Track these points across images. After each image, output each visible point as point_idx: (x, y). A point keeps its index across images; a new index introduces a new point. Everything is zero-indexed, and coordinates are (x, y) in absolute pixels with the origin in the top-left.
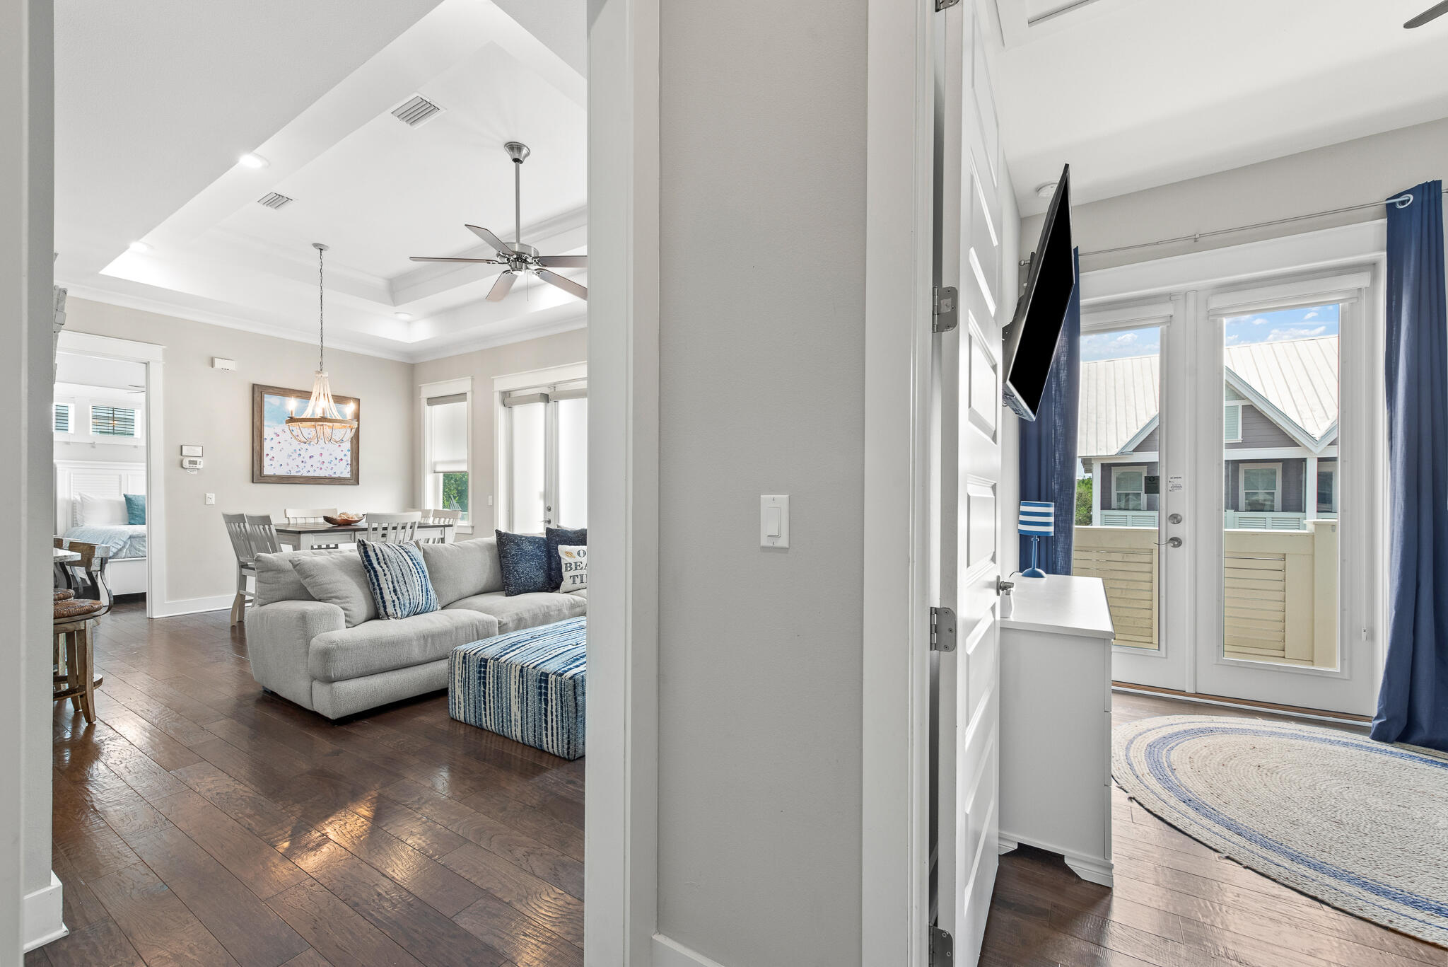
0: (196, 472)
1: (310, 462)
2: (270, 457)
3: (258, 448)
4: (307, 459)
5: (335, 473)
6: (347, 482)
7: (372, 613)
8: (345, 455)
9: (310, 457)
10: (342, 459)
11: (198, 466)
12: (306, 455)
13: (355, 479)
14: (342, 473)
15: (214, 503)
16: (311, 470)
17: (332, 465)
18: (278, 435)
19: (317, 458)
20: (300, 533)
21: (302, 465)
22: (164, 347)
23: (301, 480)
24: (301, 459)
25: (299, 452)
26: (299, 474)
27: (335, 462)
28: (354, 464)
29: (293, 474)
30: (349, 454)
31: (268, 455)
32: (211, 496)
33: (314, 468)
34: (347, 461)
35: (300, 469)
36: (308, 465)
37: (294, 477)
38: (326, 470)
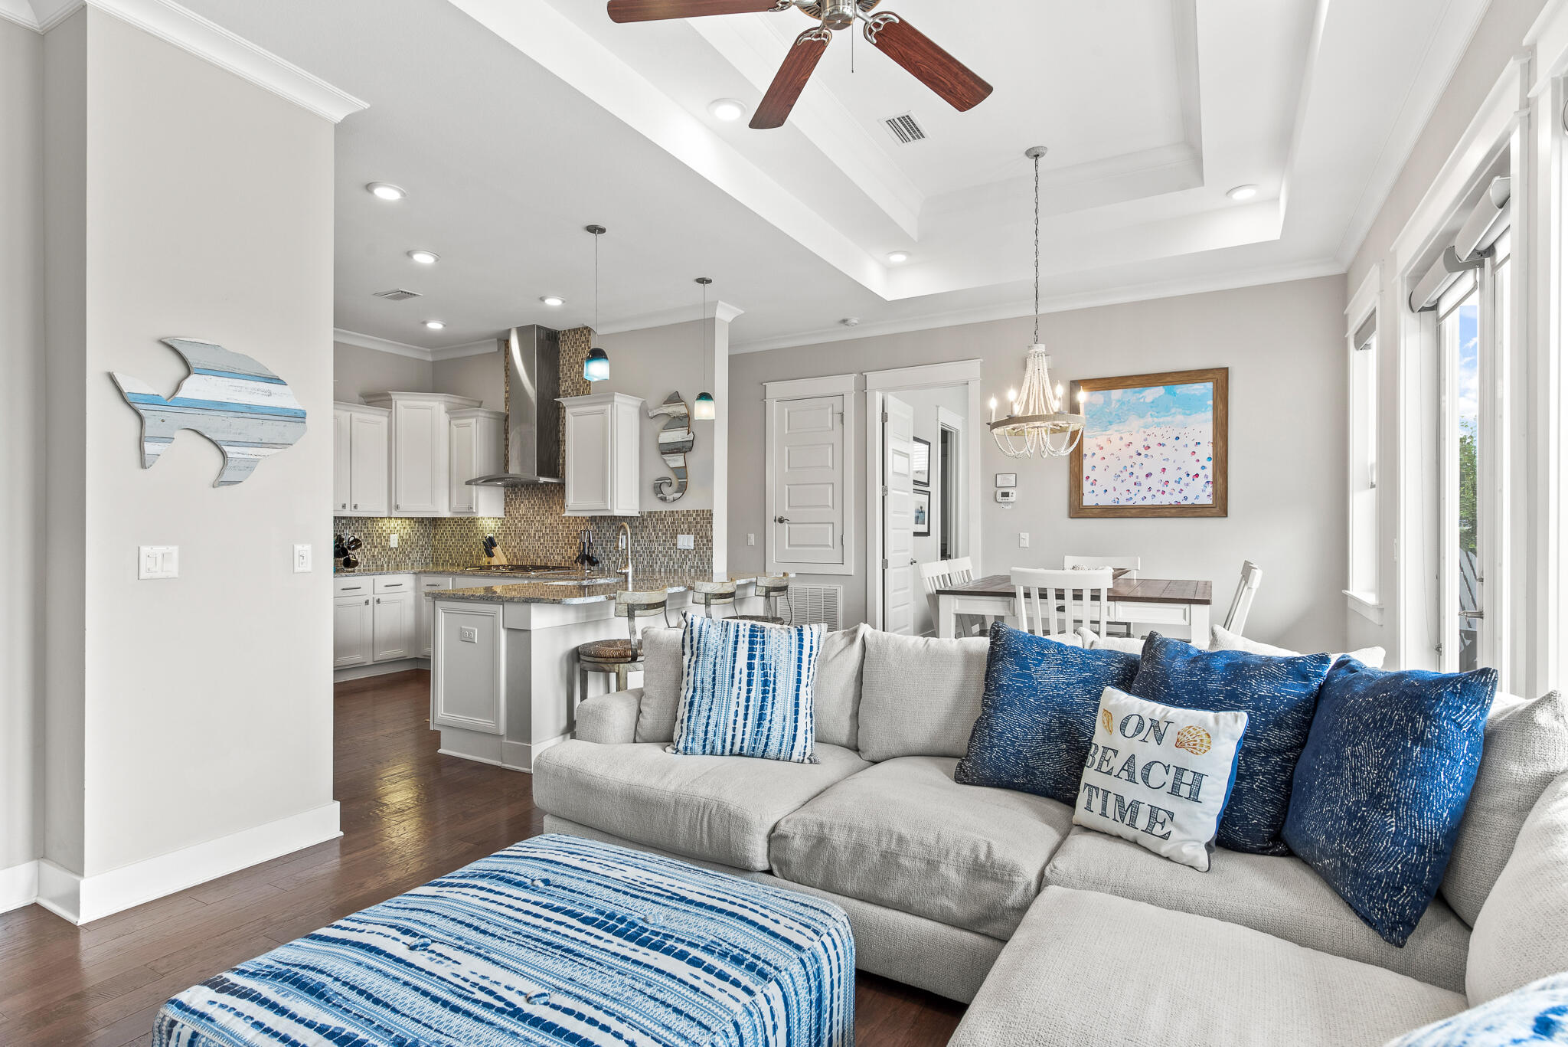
0: (1010, 507)
1: (1146, 483)
2: (1091, 480)
3: (1077, 470)
4: (1142, 479)
5: (1186, 498)
6: (1209, 512)
7: (663, 732)
8: (1203, 467)
9: (1147, 476)
10: (1197, 475)
11: (1010, 499)
12: (1141, 473)
13: (1220, 507)
14: (1197, 498)
15: (1028, 546)
16: (1149, 495)
18: (1102, 448)
19: (1157, 475)
21: (1133, 489)
22: (982, 360)
23: (1133, 511)
24: (1134, 479)
25: (1130, 470)
26: (1130, 503)
27: (1186, 480)
28: (1220, 481)
29: (1123, 502)
30: (1210, 465)
31: (1088, 478)
32: (1025, 536)
33: (1153, 492)
34: (1206, 476)
35: (1132, 495)
36: (1144, 488)
37: (1123, 508)
38: (1171, 494)
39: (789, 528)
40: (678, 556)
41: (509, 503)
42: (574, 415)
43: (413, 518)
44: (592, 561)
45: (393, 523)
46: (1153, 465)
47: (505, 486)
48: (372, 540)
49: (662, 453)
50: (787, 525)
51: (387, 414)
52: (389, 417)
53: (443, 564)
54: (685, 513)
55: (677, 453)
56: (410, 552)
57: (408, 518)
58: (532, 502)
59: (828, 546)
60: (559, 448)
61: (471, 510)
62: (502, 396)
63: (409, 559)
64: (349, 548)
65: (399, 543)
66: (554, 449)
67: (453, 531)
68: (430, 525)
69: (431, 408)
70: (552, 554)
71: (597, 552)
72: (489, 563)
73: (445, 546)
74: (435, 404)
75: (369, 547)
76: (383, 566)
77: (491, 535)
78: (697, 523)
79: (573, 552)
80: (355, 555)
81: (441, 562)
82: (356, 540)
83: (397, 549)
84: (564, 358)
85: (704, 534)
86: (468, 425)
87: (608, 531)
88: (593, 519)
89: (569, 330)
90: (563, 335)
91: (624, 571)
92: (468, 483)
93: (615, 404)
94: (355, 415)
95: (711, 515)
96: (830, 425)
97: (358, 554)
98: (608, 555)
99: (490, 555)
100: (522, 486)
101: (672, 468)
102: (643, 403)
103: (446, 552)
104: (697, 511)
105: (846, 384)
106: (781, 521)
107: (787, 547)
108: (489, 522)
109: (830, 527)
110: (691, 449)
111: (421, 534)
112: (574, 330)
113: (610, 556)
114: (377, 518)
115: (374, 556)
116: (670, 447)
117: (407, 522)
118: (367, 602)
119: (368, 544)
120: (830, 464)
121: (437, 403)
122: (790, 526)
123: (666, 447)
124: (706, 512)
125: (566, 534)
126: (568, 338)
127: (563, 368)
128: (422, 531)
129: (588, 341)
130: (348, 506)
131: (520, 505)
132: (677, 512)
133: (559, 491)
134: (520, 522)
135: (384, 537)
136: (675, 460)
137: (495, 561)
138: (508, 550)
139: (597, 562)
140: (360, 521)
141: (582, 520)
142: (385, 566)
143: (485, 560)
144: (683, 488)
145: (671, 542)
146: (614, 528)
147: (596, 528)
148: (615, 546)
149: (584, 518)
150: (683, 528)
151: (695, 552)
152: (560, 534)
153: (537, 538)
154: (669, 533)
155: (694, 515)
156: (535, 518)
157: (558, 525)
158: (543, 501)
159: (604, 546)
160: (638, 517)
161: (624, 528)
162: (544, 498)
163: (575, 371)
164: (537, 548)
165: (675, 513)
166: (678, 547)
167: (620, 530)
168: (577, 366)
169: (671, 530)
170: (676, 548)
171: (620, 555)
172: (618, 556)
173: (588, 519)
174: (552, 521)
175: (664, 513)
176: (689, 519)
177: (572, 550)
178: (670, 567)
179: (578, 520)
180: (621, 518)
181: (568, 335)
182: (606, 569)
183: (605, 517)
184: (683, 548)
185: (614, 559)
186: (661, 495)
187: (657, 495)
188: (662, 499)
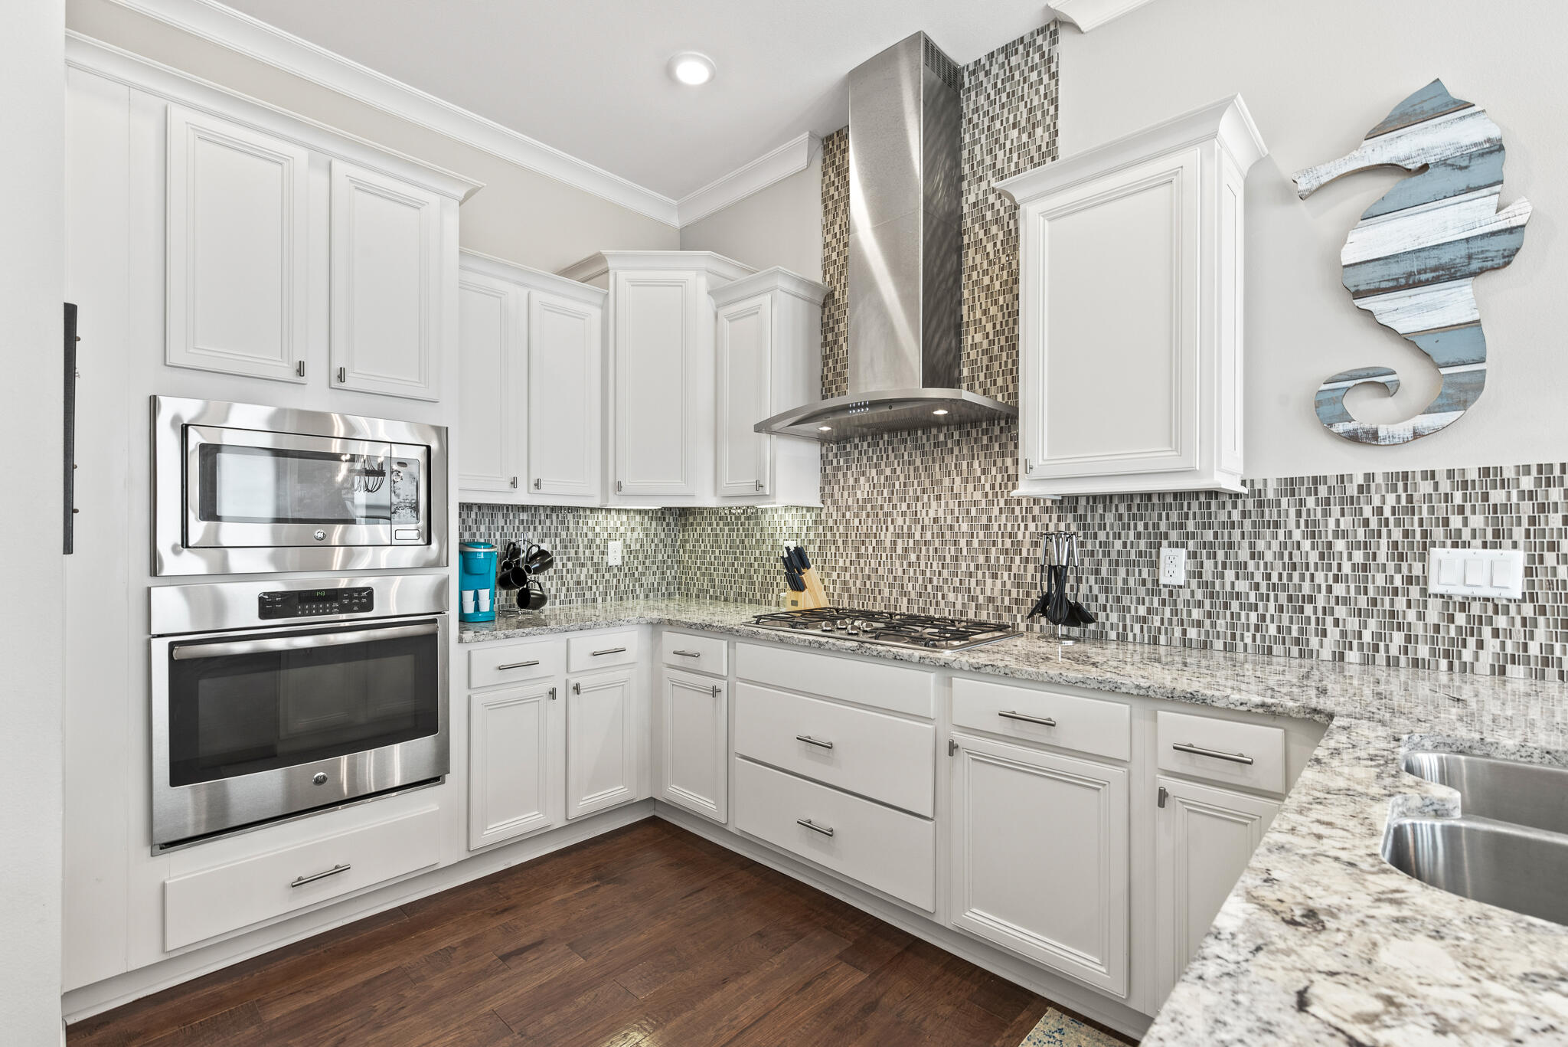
40: (1433, 616)
41: (830, 477)
42: (1052, 216)
43: (646, 512)
44: (1077, 616)
45: (613, 520)
47: (823, 439)
48: (576, 553)
49: (1358, 294)
51: (599, 300)
52: (604, 307)
53: (698, 596)
55: (1436, 280)
56: (643, 574)
57: (639, 512)
58: (888, 472)
60: (960, 342)
61: (760, 492)
62: (817, 254)
63: (641, 586)
64: (529, 570)
65: (623, 558)
67: (716, 535)
68: (676, 525)
69: (679, 284)
70: (939, 588)
71: (1081, 591)
72: (794, 603)
73: (703, 563)
74: (690, 275)
75: (570, 565)
76: (595, 600)
77: (792, 545)
79: (1005, 586)
80: (542, 582)
81: (694, 591)
82: (542, 553)
83: (619, 569)
84: (976, 126)
86: (755, 312)
88: (1067, 504)
89: (991, 56)
90: (974, 72)
92: (760, 428)
94: (538, 296)
97: (551, 578)
98: (1118, 600)
99: (798, 585)
100: (863, 438)
101: (1407, 337)
103: (703, 574)
104: (1546, 467)
108: (788, 517)
110: (1508, 257)
111: (662, 541)
112: (1005, 50)
113: (1126, 600)
114: (584, 509)
115: (578, 583)
116: (1397, 270)
117: (638, 518)
118: (553, 694)
119: (569, 559)
121: (694, 273)
123: (1363, 279)
125: (981, 543)
126: (987, 74)
128: (663, 536)
129: (1050, 60)
130: (522, 483)
131: (856, 481)
132: (1430, 474)
133: (958, 442)
134: (856, 515)
135: (598, 547)
136: (1432, 307)
137: (807, 600)
138: (828, 575)
139: (1086, 618)
140: (554, 516)
141: (1028, 510)
142: (600, 600)
143: (788, 595)
144: (1460, 394)
145: (1398, 570)
146: (1140, 528)
147: (1073, 529)
148: (1145, 575)
149: (1036, 501)
150: (1459, 525)
151: (1528, 609)
152: (963, 543)
153: (899, 551)
154: (1384, 541)
155: (1527, 483)
156: (894, 507)
157: (958, 522)
158: (916, 469)
159: (1104, 574)
160: (1237, 495)
161: (1181, 526)
162: (918, 462)
163: (1008, 146)
164: (900, 573)
165: (1418, 477)
166: (1433, 588)
167: (1166, 534)
168: (1015, 133)
169: (1397, 534)
170: (1424, 592)
171: (1164, 600)
172: (1156, 605)
173: (1049, 503)
174: (941, 514)
175: (1361, 481)
176: (1497, 496)
177: (999, 582)
178: (1394, 651)
179: (1017, 509)
180: (1169, 500)
181: (987, 68)
182: (1113, 635)
183: (1111, 496)
184: (1459, 591)
185: (1142, 611)
186: (1349, 426)
187: (1331, 425)
188: (1353, 438)
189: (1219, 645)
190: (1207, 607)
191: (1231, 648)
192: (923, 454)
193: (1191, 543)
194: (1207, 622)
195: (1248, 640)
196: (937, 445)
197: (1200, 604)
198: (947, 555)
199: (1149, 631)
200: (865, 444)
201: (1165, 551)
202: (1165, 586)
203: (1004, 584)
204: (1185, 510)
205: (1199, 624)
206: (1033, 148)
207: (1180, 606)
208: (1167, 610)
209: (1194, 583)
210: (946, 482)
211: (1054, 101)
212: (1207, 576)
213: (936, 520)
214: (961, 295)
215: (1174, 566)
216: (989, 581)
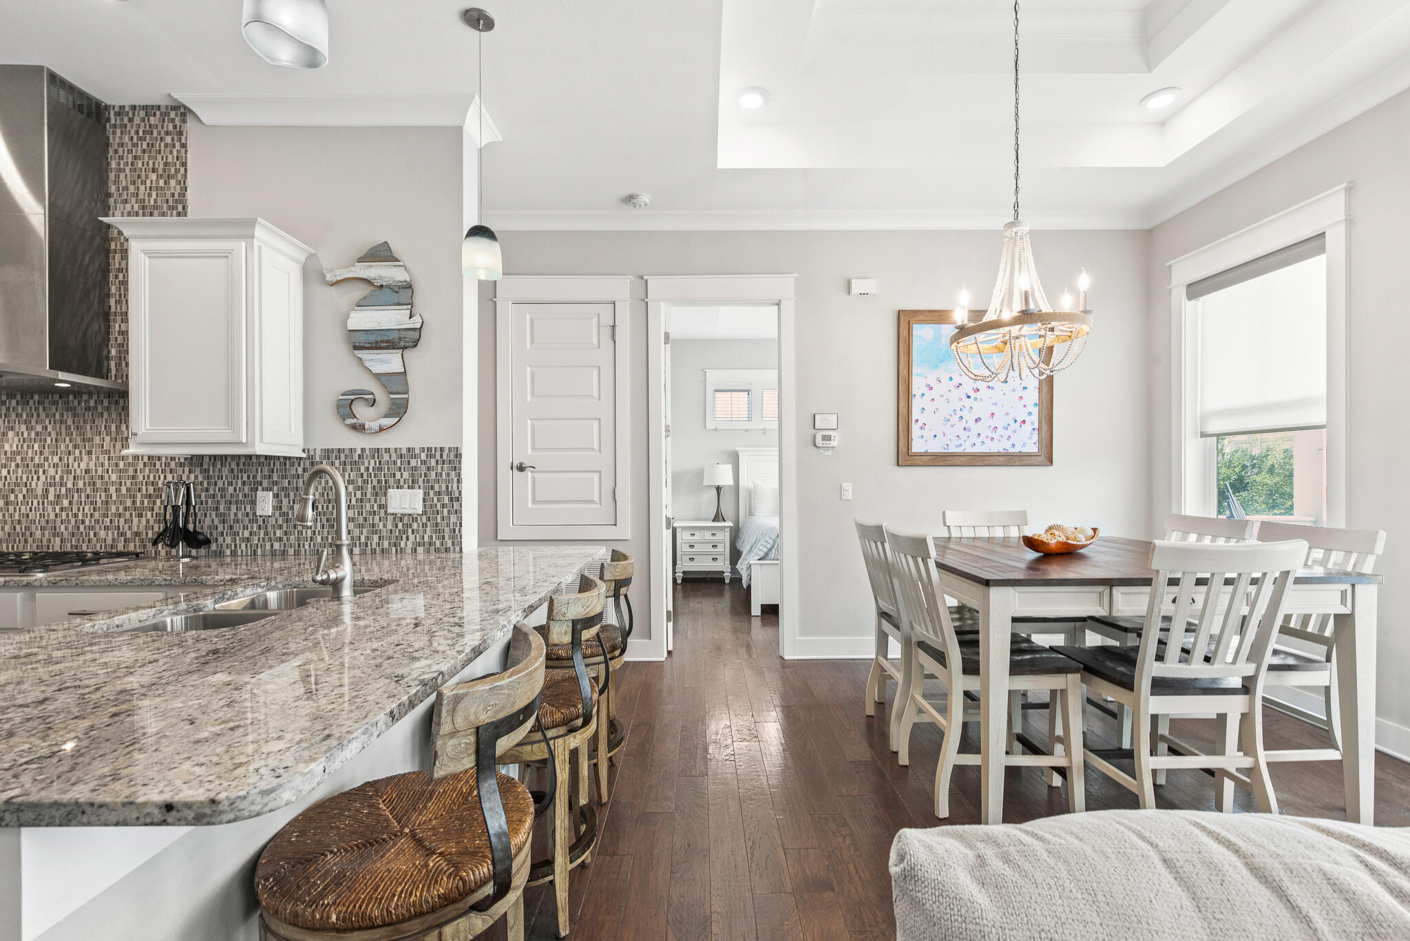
0: (830, 453)
1: (976, 428)
2: (920, 424)
3: (905, 411)
4: (971, 423)
5: (1014, 445)
6: (1032, 460)
8: (1030, 413)
9: (976, 421)
10: (1024, 422)
11: (833, 443)
12: (970, 418)
13: (1046, 456)
14: (1024, 445)
16: (978, 441)
17: (1009, 432)
18: (931, 388)
19: (986, 420)
20: (987, 583)
21: (963, 434)
22: (797, 275)
23: (963, 459)
24: (963, 424)
25: (959, 414)
26: (960, 450)
27: (1014, 426)
28: (1045, 428)
29: (952, 449)
30: (1035, 411)
31: (917, 421)
32: (848, 486)
33: (983, 438)
34: (1032, 423)
35: (961, 441)
36: (973, 434)
37: (953, 455)
38: (1000, 441)
39: (534, 479)
40: (390, 526)
42: (150, 255)
46: (982, 409)
49: (356, 348)
50: (530, 474)
54: (404, 452)
55: (386, 348)
58: (39, 428)
59: (593, 502)
60: (109, 327)
66: (95, 326)
70: (91, 529)
71: (206, 523)
78: (429, 469)
79: (148, 523)
84: (121, 158)
85: (444, 488)
87: (230, 484)
88: (195, 461)
89: (134, 107)
90: (118, 114)
91: (333, 576)
93: (256, 243)
95: (458, 456)
96: (595, 341)
98: (231, 527)
101: (378, 376)
102: (311, 256)
104: (429, 449)
105: (620, 288)
106: (521, 468)
107: (530, 505)
109: (596, 476)
110: (415, 344)
112: (145, 108)
113: (236, 529)
116: (372, 338)
120: (595, 393)
122: (536, 475)
123: (361, 338)
124: (447, 451)
125: (128, 490)
127: (117, 177)
129: (181, 133)
132: (388, 450)
133: (108, 409)
136: (385, 362)
139: (207, 542)
141: (167, 464)
144: (399, 409)
145: (376, 502)
146: (245, 478)
147: (200, 479)
148: (248, 510)
149: (173, 459)
150: (399, 477)
151: (424, 518)
152: (112, 490)
153: (51, 497)
154: (369, 486)
155: (423, 456)
156: (46, 459)
157: (108, 473)
158: (68, 428)
159: (222, 510)
160: (300, 458)
161: (270, 477)
162: (70, 422)
163: (148, 184)
164: (52, 516)
165: (384, 451)
166: (390, 511)
167: (261, 482)
168: (154, 176)
169: (375, 483)
170: (386, 512)
171: (260, 526)
172: (255, 529)
173: (182, 460)
174: (92, 466)
175: (360, 453)
176: (413, 462)
177: (144, 520)
178: (374, 546)
179: (158, 464)
180: (263, 460)
181: (131, 115)
182: (228, 552)
183: (226, 456)
184: (399, 511)
185: (246, 534)
186: (353, 421)
187: (344, 420)
188: (354, 427)
189: (291, 551)
190: (285, 529)
191: (297, 553)
192: (75, 415)
193: (275, 488)
194: (285, 538)
195: (307, 547)
196: (88, 409)
197: (281, 527)
198: (98, 499)
199: (251, 547)
200: (14, 403)
201: (260, 493)
202: (260, 516)
203: (148, 521)
204: (272, 466)
205: (280, 539)
206: (168, 193)
207: (269, 529)
208: (262, 532)
209: (277, 513)
210: (97, 440)
211: (184, 164)
212: (285, 509)
213: (87, 471)
214: (109, 289)
215: (266, 503)
216: (135, 520)
